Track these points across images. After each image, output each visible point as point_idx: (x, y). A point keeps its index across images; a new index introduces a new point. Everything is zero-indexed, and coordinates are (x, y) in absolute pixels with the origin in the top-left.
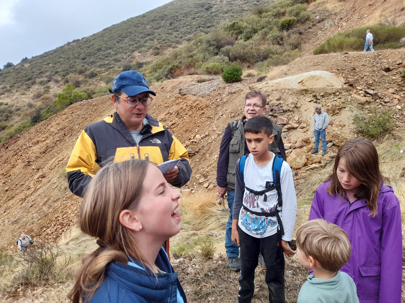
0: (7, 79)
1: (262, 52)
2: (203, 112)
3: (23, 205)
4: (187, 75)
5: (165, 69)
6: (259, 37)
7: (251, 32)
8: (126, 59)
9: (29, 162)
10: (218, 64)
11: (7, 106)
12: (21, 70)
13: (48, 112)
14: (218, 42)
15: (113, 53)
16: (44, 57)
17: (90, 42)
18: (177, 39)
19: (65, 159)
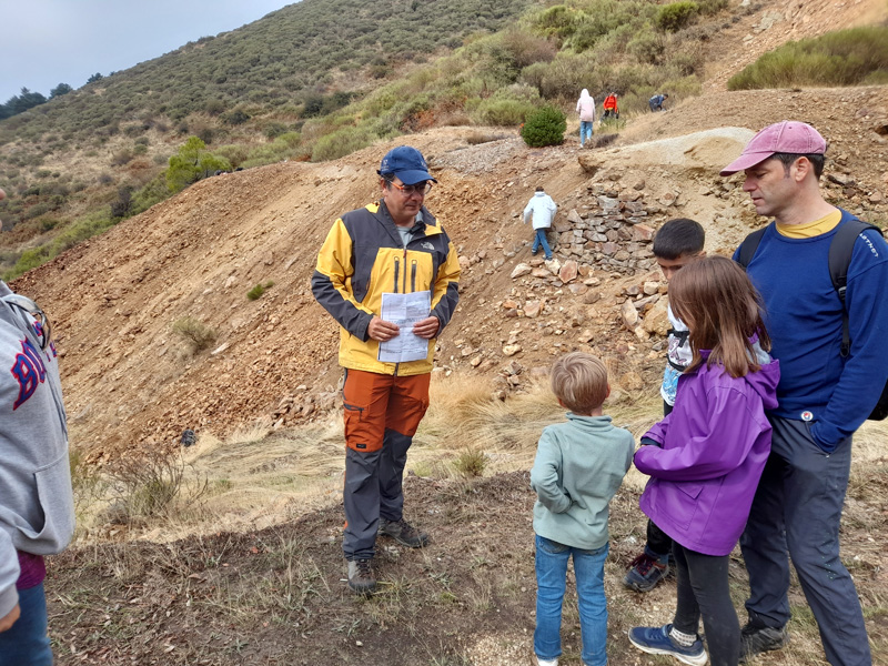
0: (59, 120)
1: (615, 78)
2: (476, 208)
3: (97, 386)
4: (446, 125)
5: (397, 110)
6: (609, 44)
7: (591, 33)
8: (313, 84)
9: (109, 300)
10: (516, 102)
11: (57, 179)
12: (88, 102)
13: (146, 196)
14: (517, 53)
15: (284, 69)
16: (136, 73)
17: (235, 43)
18: (427, 42)
19: (184, 297)
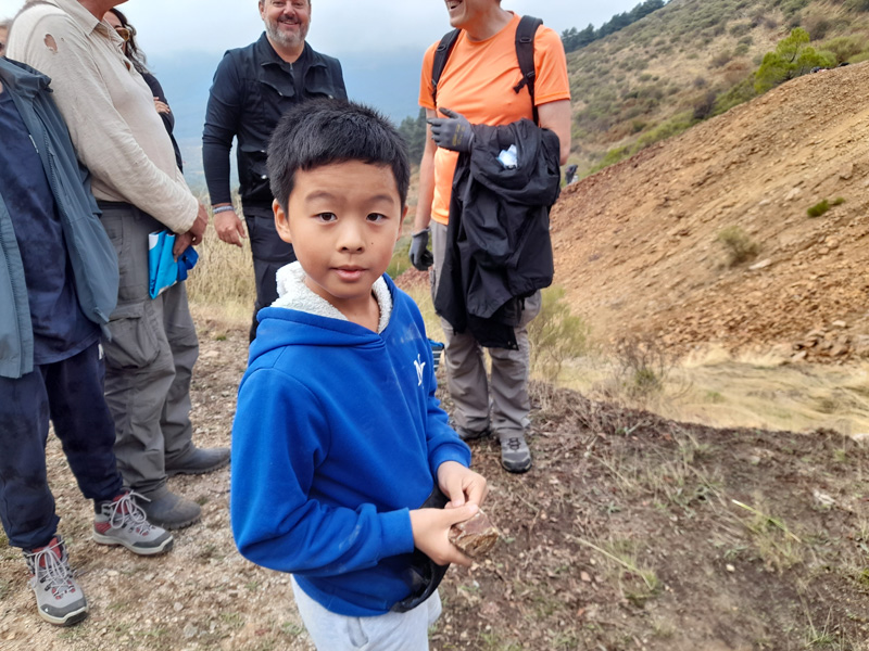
3: (636, 279)
9: (667, 200)
11: (655, 82)
13: (731, 97)
19: (738, 205)
